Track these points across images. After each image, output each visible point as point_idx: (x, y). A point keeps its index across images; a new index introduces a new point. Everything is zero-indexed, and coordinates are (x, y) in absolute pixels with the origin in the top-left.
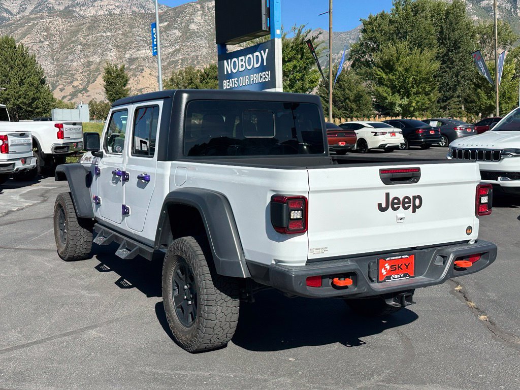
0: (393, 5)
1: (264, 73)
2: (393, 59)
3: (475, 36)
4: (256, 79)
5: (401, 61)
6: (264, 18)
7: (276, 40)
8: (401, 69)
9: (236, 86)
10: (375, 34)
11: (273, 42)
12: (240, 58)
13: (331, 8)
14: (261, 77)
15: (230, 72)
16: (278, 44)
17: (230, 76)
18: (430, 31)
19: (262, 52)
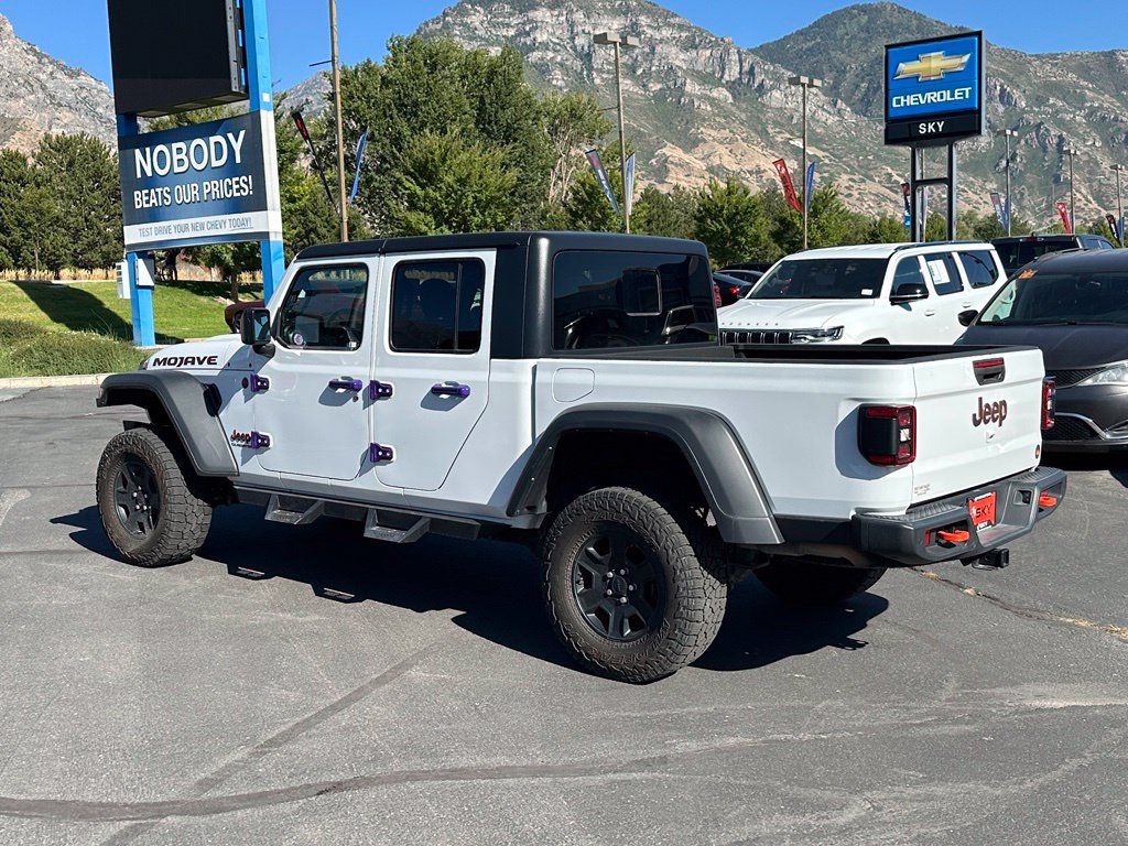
0: (389, 49)
1: (237, 179)
2: (433, 160)
3: (539, 119)
4: (216, 190)
5: (449, 162)
6: (234, 67)
7: (263, 113)
8: (449, 179)
9: (168, 204)
10: (356, 104)
11: (254, 118)
12: (175, 146)
13: (336, 54)
14: (230, 187)
15: (149, 174)
16: (267, 120)
17: (149, 183)
18: (461, 106)
19: (230, 136)
